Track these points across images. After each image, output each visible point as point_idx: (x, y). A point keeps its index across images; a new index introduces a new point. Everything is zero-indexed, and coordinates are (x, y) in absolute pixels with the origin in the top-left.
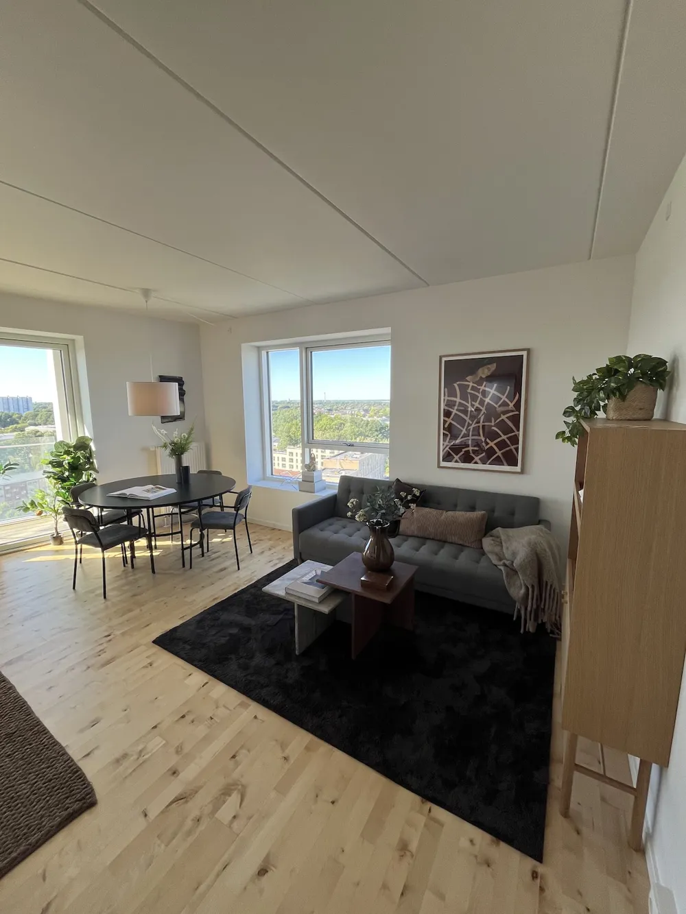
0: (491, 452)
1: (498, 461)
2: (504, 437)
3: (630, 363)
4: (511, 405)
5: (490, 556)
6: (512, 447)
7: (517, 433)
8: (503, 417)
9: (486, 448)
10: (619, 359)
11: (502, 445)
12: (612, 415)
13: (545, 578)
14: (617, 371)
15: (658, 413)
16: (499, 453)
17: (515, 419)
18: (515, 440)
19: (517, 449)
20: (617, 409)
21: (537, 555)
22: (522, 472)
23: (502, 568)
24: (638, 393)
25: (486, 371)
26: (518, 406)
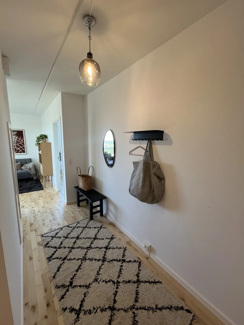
0: (19, 150)
1: (21, 152)
2: (21, 147)
3: (43, 135)
4: (22, 141)
5: (24, 169)
6: (24, 149)
7: (24, 146)
8: (20, 143)
9: (17, 150)
10: (42, 135)
11: (21, 149)
12: (42, 141)
13: (36, 169)
14: (42, 136)
15: (47, 142)
16: (21, 151)
17: (23, 143)
18: (24, 148)
19: (25, 149)
20: (43, 141)
21: (34, 165)
22: (27, 154)
23: (28, 170)
24: (44, 139)
25: (14, 133)
26: (23, 141)
